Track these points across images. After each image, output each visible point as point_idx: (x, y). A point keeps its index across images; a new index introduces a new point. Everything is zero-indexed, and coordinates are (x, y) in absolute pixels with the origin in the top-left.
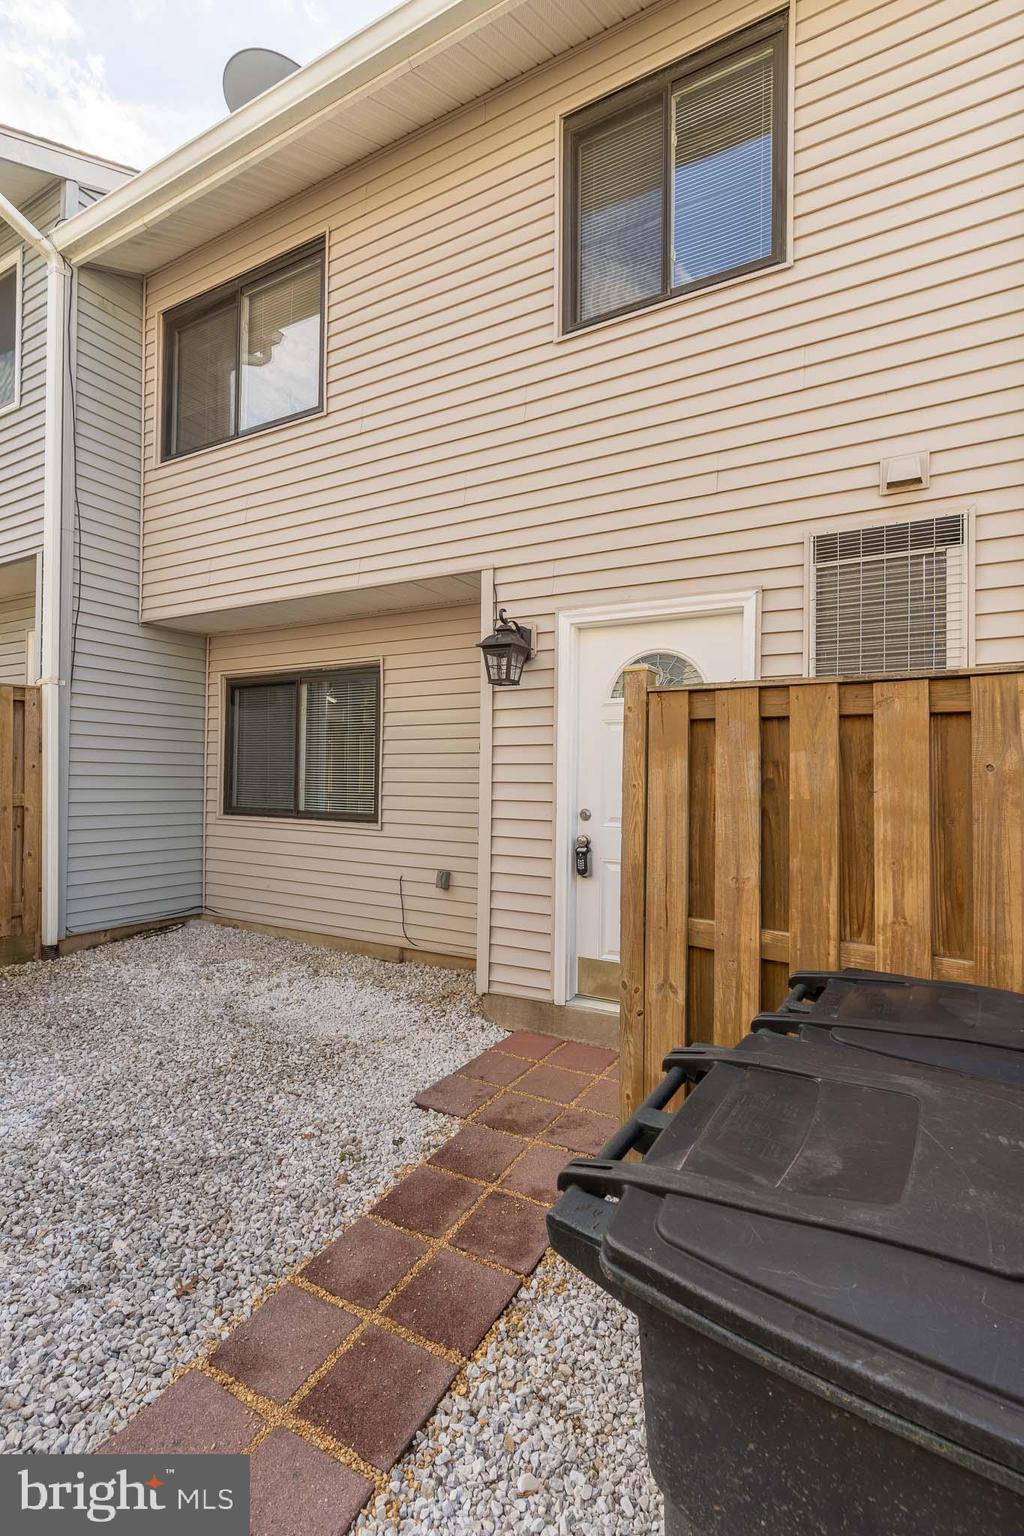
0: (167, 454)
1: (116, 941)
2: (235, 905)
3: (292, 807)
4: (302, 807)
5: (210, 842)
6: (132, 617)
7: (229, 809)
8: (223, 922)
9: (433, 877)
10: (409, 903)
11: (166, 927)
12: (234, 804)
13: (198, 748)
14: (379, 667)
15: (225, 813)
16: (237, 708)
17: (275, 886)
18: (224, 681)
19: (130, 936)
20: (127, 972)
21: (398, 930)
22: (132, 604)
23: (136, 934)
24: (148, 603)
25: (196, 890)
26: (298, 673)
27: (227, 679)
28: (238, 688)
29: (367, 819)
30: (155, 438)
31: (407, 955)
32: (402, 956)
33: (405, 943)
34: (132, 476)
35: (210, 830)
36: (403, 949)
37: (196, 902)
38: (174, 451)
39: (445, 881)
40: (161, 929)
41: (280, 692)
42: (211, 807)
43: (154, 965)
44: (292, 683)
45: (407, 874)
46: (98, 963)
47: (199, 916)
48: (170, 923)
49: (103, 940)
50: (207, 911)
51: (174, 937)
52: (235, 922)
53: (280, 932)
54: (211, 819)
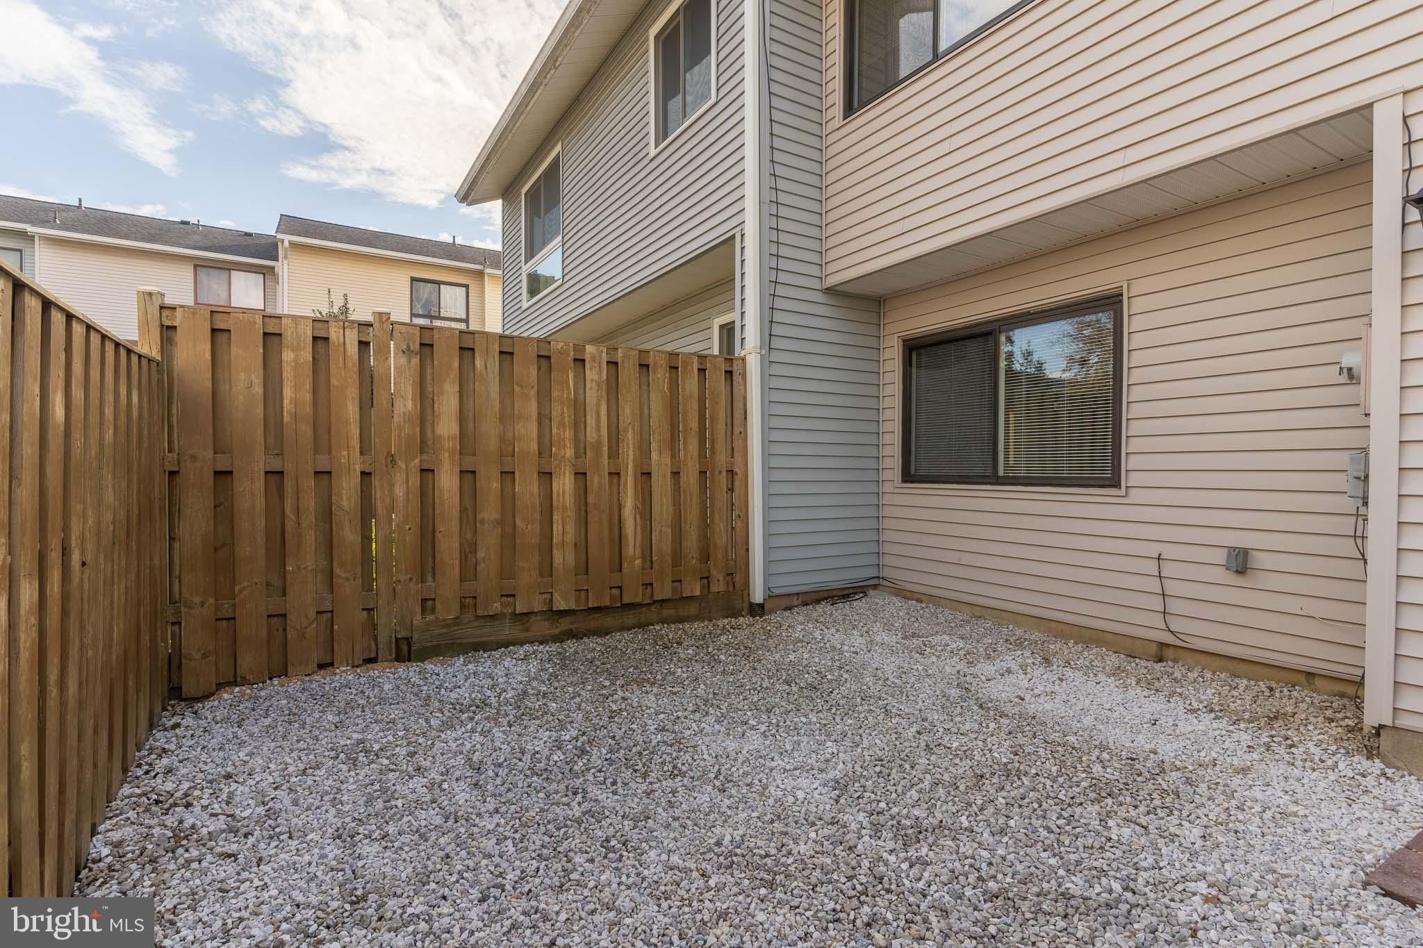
0: (850, 109)
1: (807, 604)
2: (916, 578)
3: (989, 472)
4: (1001, 473)
5: (887, 511)
6: (817, 285)
7: (909, 476)
8: (905, 594)
9: (1220, 556)
10: (1171, 587)
11: (848, 596)
12: (913, 472)
13: (872, 415)
14: (1121, 295)
15: (904, 481)
16: (914, 370)
17: (967, 559)
18: (901, 343)
19: (818, 601)
20: (834, 637)
21: (1158, 621)
22: (815, 271)
23: (823, 599)
24: (831, 268)
25: (873, 560)
26: (998, 320)
27: (904, 341)
28: (915, 348)
29: (1101, 483)
30: (837, 97)
31: (1169, 653)
32: (1161, 653)
33: (1168, 638)
34: (814, 141)
35: (887, 499)
36: (1162, 645)
37: (873, 572)
38: (856, 105)
39: (1240, 562)
40: (843, 597)
41: (972, 347)
42: (887, 475)
43: (855, 632)
44: (990, 333)
45: (1168, 551)
46: (799, 624)
47: (875, 587)
48: (852, 591)
49: (796, 602)
50: (885, 583)
51: (860, 605)
52: (919, 596)
53: (978, 612)
54: (888, 487)
